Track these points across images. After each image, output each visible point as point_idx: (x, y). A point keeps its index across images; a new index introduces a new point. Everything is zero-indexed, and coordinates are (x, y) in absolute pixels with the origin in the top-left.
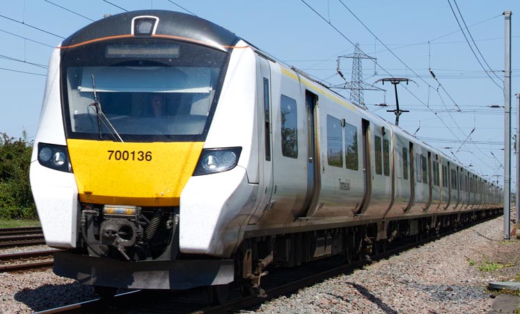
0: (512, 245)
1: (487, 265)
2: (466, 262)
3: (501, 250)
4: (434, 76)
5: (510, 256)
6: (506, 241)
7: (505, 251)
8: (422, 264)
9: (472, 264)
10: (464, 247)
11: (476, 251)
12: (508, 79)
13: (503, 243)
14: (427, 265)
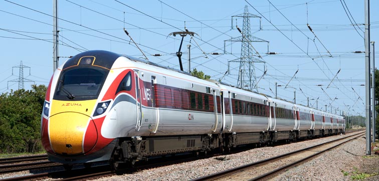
0: (373, 158)
1: (358, 175)
2: (341, 173)
3: (366, 163)
4: (311, 30)
5: (374, 167)
6: (368, 156)
7: (369, 164)
8: (310, 176)
9: (346, 175)
10: (338, 161)
11: (347, 164)
12: (367, 30)
13: (366, 157)
14: (314, 176)
